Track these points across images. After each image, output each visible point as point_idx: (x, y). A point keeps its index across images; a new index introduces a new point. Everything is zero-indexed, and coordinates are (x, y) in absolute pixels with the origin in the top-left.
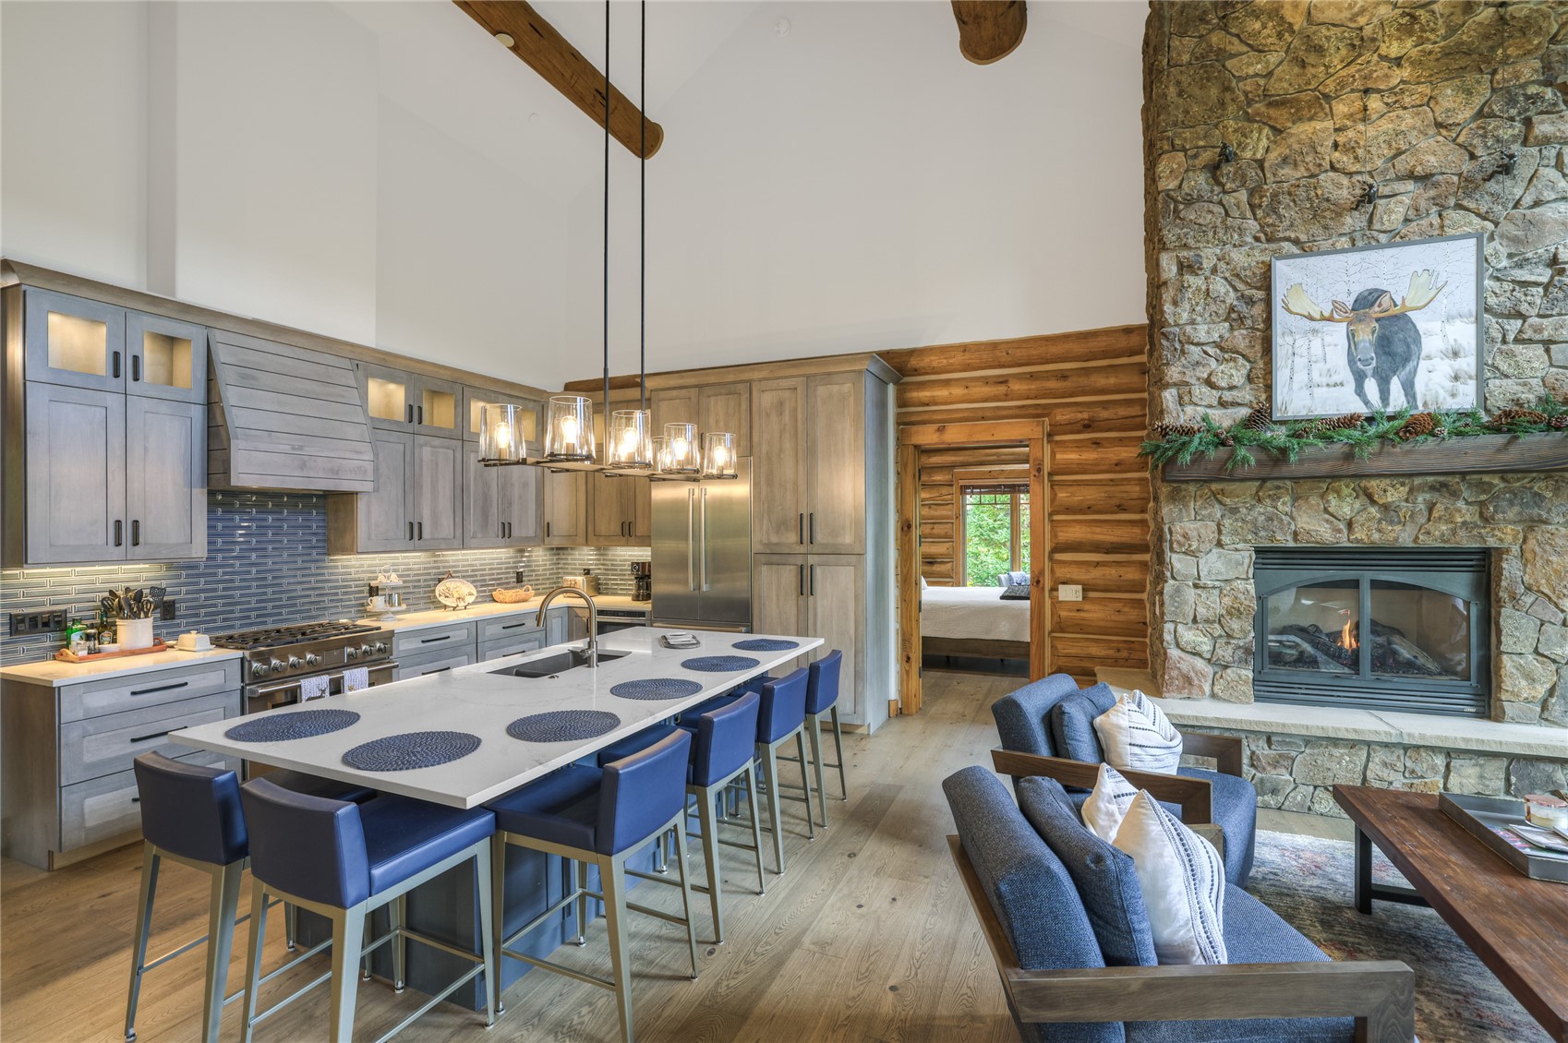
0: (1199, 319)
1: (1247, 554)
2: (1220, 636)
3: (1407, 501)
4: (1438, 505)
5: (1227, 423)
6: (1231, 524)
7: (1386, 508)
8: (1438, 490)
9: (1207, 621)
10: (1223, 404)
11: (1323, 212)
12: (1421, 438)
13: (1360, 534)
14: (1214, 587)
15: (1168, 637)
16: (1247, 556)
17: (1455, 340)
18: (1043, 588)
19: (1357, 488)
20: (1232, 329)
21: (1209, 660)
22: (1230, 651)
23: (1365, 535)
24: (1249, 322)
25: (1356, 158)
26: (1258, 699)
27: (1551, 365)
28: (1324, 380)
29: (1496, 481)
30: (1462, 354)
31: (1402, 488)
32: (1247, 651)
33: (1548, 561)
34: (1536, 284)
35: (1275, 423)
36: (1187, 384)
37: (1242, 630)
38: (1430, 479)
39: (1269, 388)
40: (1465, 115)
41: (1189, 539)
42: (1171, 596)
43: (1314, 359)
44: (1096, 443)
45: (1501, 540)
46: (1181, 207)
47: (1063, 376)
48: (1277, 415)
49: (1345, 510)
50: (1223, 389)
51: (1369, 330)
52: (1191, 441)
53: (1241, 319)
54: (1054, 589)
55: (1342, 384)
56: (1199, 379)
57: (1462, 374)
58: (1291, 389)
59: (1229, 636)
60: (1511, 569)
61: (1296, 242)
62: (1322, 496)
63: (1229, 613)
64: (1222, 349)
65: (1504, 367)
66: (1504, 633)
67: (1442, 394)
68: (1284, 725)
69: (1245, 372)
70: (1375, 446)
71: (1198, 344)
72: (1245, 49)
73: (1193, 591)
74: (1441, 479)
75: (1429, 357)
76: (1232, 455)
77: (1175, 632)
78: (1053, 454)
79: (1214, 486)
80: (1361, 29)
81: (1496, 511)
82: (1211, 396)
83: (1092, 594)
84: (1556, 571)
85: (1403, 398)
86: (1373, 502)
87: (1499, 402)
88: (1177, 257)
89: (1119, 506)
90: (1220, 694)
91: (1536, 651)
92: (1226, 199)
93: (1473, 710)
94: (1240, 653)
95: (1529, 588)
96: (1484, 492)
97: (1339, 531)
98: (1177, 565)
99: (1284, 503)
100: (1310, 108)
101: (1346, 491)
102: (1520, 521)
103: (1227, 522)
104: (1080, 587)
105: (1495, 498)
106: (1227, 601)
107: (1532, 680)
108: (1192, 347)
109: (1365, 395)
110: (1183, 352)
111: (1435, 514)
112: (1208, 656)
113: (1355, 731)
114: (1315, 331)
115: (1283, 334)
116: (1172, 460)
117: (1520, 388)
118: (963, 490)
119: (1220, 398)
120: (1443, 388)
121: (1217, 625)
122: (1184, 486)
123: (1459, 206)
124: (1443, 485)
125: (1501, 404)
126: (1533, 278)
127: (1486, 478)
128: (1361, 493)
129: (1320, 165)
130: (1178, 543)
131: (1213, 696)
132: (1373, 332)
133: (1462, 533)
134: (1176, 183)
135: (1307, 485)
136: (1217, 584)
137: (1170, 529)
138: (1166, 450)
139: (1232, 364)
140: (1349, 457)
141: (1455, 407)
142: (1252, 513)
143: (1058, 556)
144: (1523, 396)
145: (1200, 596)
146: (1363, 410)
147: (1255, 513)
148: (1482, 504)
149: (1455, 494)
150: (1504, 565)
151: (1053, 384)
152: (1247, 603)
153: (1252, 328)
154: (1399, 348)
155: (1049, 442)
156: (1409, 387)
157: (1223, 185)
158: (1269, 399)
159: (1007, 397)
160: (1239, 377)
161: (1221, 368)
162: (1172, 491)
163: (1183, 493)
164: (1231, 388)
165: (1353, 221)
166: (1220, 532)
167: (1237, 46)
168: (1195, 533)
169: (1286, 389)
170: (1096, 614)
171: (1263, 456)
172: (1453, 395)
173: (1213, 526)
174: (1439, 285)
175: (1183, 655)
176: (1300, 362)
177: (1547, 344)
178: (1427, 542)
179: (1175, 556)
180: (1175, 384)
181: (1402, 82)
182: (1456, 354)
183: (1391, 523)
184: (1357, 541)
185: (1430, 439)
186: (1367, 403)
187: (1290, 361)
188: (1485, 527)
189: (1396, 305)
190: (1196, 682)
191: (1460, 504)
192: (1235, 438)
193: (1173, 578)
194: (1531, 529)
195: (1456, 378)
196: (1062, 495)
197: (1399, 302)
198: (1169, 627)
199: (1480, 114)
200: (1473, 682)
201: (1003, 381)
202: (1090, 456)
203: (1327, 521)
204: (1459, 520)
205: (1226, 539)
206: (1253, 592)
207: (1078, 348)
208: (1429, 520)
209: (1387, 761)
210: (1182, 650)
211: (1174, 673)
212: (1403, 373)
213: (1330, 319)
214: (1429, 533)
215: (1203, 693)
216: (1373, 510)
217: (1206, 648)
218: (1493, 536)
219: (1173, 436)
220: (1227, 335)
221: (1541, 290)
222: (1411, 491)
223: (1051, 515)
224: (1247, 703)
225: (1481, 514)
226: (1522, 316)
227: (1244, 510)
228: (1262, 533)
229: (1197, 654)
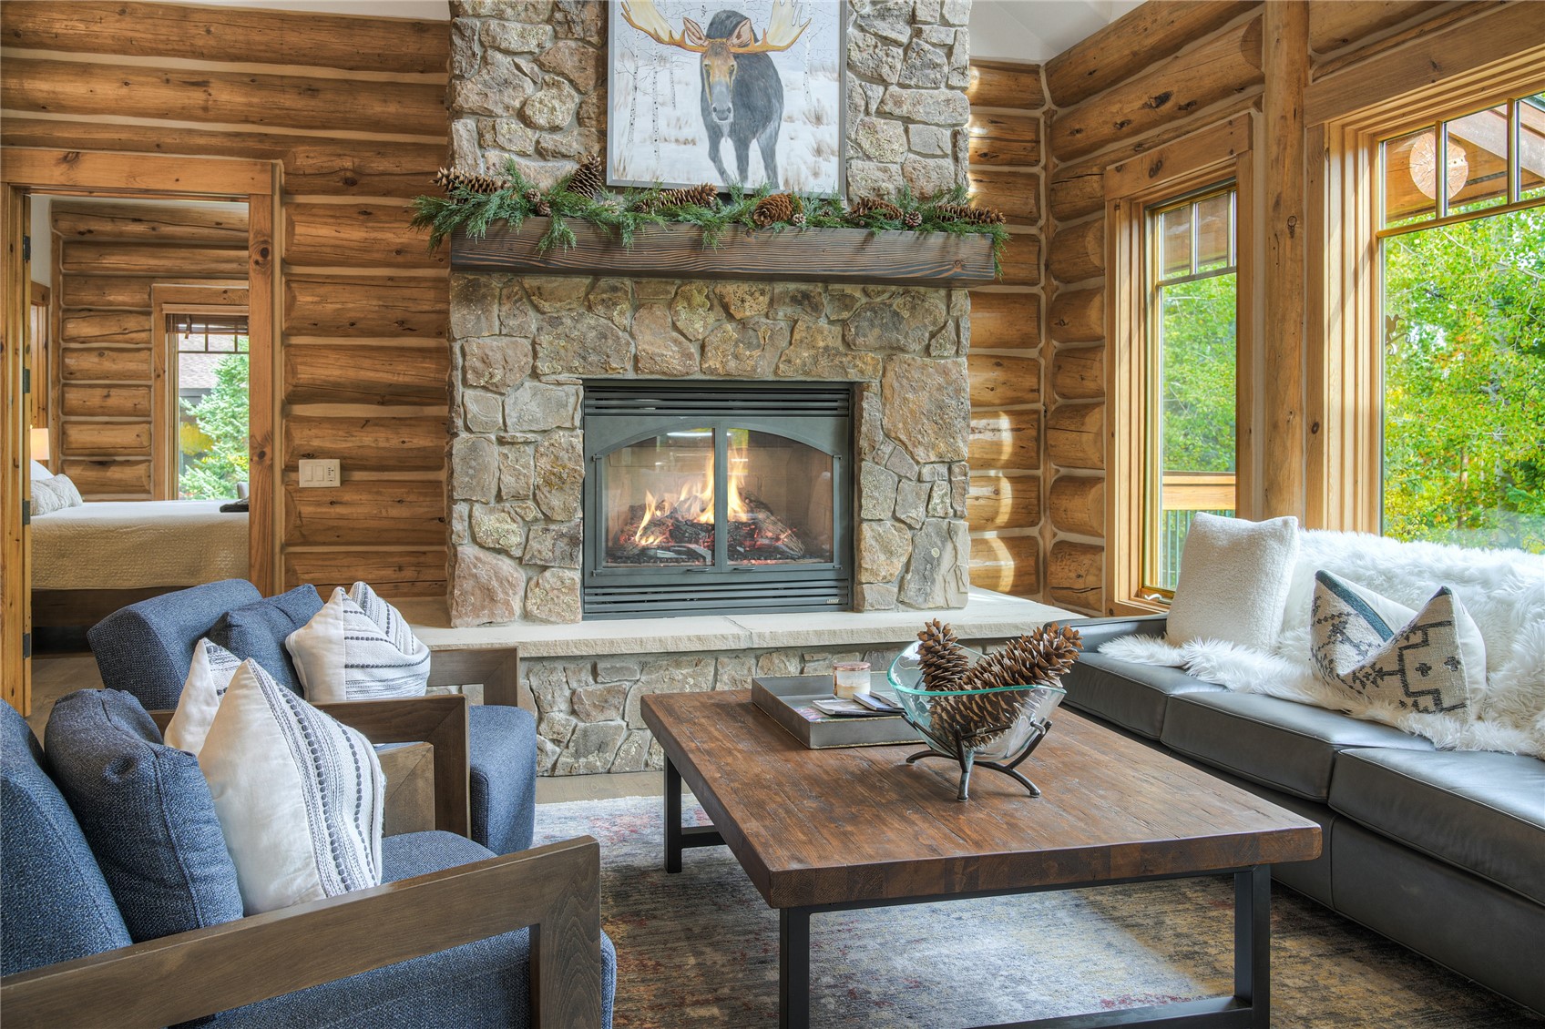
0: (509, 11)
1: (572, 389)
2: (536, 520)
3: (766, 316)
4: (800, 323)
5: (546, 183)
6: (551, 343)
7: (743, 324)
8: (800, 303)
9: (517, 497)
10: (541, 153)
12: (778, 225)
13: (713, 363)
14: (526, 443)
15: (458, 526)
16: (572, 395)
17: (818, 100)
18: (272, 466)
19: (712, 296)
20: (556, 37)
21: (520, 560)
22: (549, 543)
23: (720, 364)
24: (578, 30)
26: (588, 615)
27: (910, 150)
28: (673, 133)
29: (858, 294)
30: (825, 121)
31: (761, 298)
32: (573, 541)
33: (905, 399)
34: (897, 43)
35: (610, 189)
36: (490, 114)
37: (566, 509)
38: (792, 286)
39: (603, 135)
41: (489, 365)
42: (463, 459)
43: (660, 99)
44: (365, 213)
45: (862, 372)
47: (310, 89)
48: (612, 178)
49: (697, 326)
50: (541, 129)
51: (725, 68)
52: (486, 203)
53: (569, 23)
54: (291, 468)
55: (693, 142)
56: (507, 108)
57: (824, 148)
58: (630, 141)
59: (548, 519)
60: (871, 408)
62: (670, 305)
63: (548, 483)
64: (541, 66)
65: (866, 145)
66: (864, 494)
67: (805, 172)
68: (612, 642)
69: (572, 106)
70: (726, 233)
71: (507, 52)
73: (496, 449)
74: (803, 287)
75: (791, 119)
76: (549, 227)
77: (470, 517)
78: (291, 225)
79: (530, 282)
81: (857, 334)
82: (525, 138)
83: (358, 476)
84: (912, 412)
85: (763, 172)
86: (730, 317)
87: (861, 191)
89: (401, 323)
90: (536, 612)
91: (894, 516)
93: (835, 600)
94: (562, 544)
95: (887, 435)
96: (847, 308)
97: (690, 356)
98: (473, 408)
99: (622, 313)
101: (698, 299)
102: (881, 348)
103: (545, 339)
104: (336, 462)
105: (857, 315)
106: (544, 463)
107: (890, 553)
108: (499, 56)
109: (721, 162)
110: (484, 58)
111: (797, 336)
112: (518, 553)
113: (699, 638)
114: (662, 59)
115: (623, 56)
116: (459, 231)
117: (880, 174)
118: (172, 323)
119: (538, 142)
120: (805, 163)
121: (530, 503)
122: (483, 279)
124: (806, 296)
125: (863, 193)
126: (893, 35)
127: (848, 289)
128: (716, 302)
130: (475, 371)
131: (527, 616)
132: (731, 73)
133: (823, 362)
135: (652, 285)
136: (531, 437)
137: (462, 349)
138: (453, 213)
139: (554, 91)
140: (697, 245)
141: (817, 190)
142: (579, 326)
143: (300, 410)
144: (884, 185)
145: (506, 456)
146: (718, 183)
147: (582, 327)
148: (842, 324)
149: (816, 308)
150: (865, 405)
151: (290, 101)
152: (571, 465)
153: (582, 40)
154: (760, 102)
155: (283, 203)
156: (769, 156)
158: (603, 151)
159: (205, 113)
160: (564, 116)
161: (540, 94)
162: (466, 286)
163: (483, 290)
164: (555, 129)
166: (535, 355)
168: (499, 356)
169: (624, 140)
170: (361, 508)
171: (589, 235)
172: (816, 175)
173: (527, 343)
174: (803, 21)
175: (483, 554)
176: (644, 101)
177: (907, 121)
178: (790, 374)
179: (469, 393)
180: (473, 113)
182: (818, 120)
183: (749, 346)
184: (712, 371)
185: (788, 228)
186: (722, 172)
187: (631, 98)
188: (846, 355)
189: (756, 40)
190: (501, 596)
191: (823, 322)
192: (553, 204)
193: (468, 429)
194: (890, 357)
195: (819, 152)
196: (305, 299)
197: (760, 37)
198: (461, 509)
200: (836, 564)
201: (199, 82)
202: (354, 234)
203: (675, 341)
204: (821, 344)
205: (543, 367)
206: (579, 448)
207: (336, 43)
208: (791, 344)
209: (737, 677)
210: (482, 547)
211: (468, 585)
212: (763, 136)
213: (680, 45)
214: (789, 362)
215: (512, 613)
216: (729, 327)
217: (514, 540)
218: (855, 366)
219: (462, 192)
220: (548, 45)
221: (900, 51)
222: (771, 302)
223: (286, 335)
224: (573, 621)
225: (843, 336)
226: (884, 82)
227: (568, 322)
228: (593, 358)
229: (502, 551)
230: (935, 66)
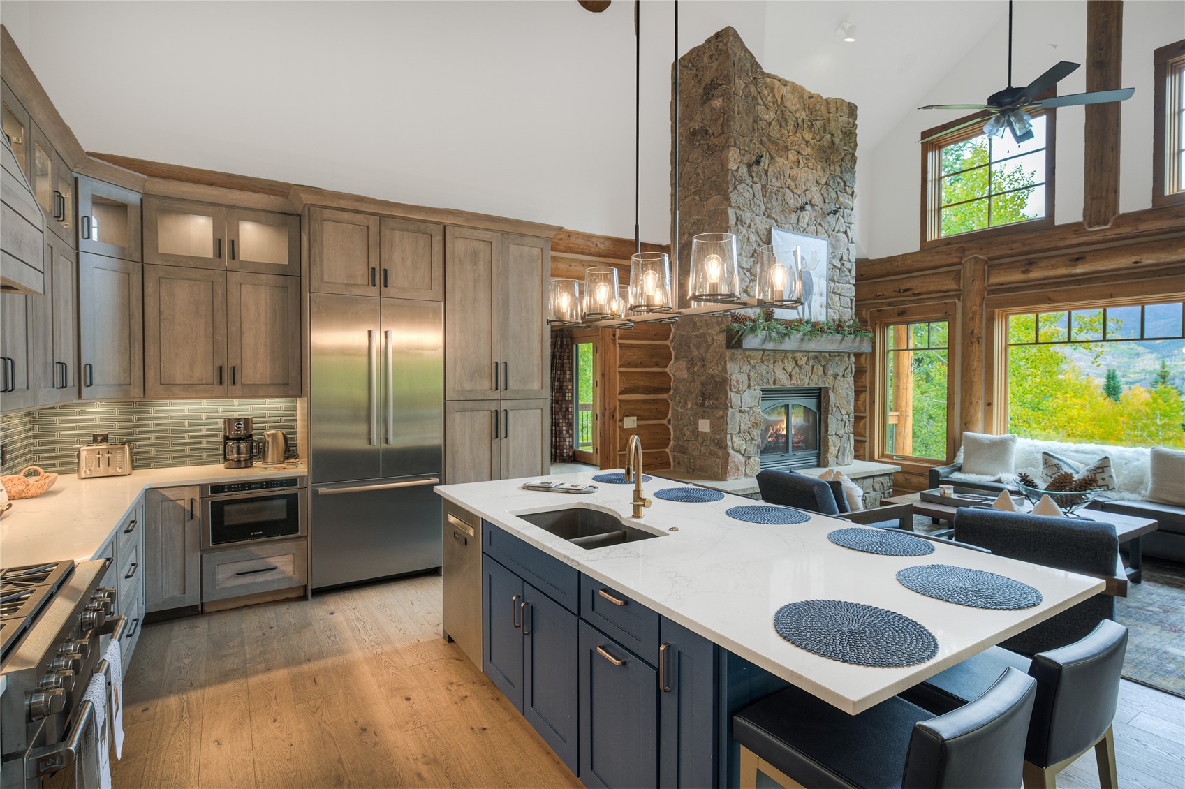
0: (743, 253)
2: (749, 440)
3: (806, 364)
4: (814, 367)
7: (800, 367)
8: (815, 360)
9: (744, 432)
11: (785, 210)
12: (820, 334)
13: (794, 381)
14: (747, 412)
15: (729, 443)
16: (758, 393)
17: (821, 288)
20: (755, 262)
21: (743, 455)
22: (752, 448)
25: (796, 185)
27: (841, 305)
29: (828, 356)
30: (823, 296)
31: (805, 358)
32: (758, 447)
33: (839, 392)
34: (837, 267)
37: (758, 435)
38: (813, 353)
40: (823, 181)
41: (738, 384)
42: (730, 418)
45: (829, 384)
46: (737, 183)
49: (789, 368)
50: (752, 296)
53: (757, 258)
56: (742, 289)
57: (823, 305)
59: (752, 439)
60: (832, 398)
61: (776, 221)
62: (783, 361)
63: (753, 426)
64: (751, 274)
65: (831, 304)
66: (829, 426)
71: (742, 268)
72: (762, 104)
73: (739, 415)
74: (816, 354)
75: (815, 295)
77: (732, 440)
79: (747, 353)
80: (797, 119)
81: (828, 370)
84: (841, 397)
85: (808, 314)
86: (797, 364)
88: (736, 213)
90: (749, 473)
91: (836, 434)
92: (754, 185)
93: (816, 463)
94: (756, 448)
95: (835, 405)
96: (826, 361)
97: (788, 379)
98: (733, 400)
99: (771, 365)
100: (782, 150)
101: (790, 358)
102: (833, 375)
103: (752, 374)
104: (636, 418)
105: (828, 364)
107: (835, 446)
108: (740, 270)
111: (814, 372)
112: (743, 452)
117: (834, 314)
120: (819, 310)
121: (748, 434)
122: (735, 352)
123: (820, 224)
124: (817, 357)
126: (837, 265)
128: (794, 360)
129: (785, 184)
130: (734, 386)
131: (746, 476)
133: (820, 380)
134: (736, 167)
135: (779, 354)
136: (748, 410)
137: (730, 378)
139: (754, 283)
141: (821, 320)
142: (761, 369)
144: (840, 318)
145: (742, 417)
148: (824, 367)
150: (830, 395)
154: (808, 292)
156: (810, 308)
157: (753, 178)
161: (750, 284)
163: (734, 355)
165: (794, 217)
166: (749, 380)
167: (760, 101)
168: (740, 381)
172: (820, 314)
173: (746, 375)
174: (818, 260)
175: (735, 453)
177: (840, 295)
178: (812, 385)
179: (733, 394)
181: (808, 155)
182: (821, 295)
183: (803, 375)
184: (794, 384)
188: (825, 378)
190: (741, 468)
191: (820, 367)
193: (732, 408)
194: (836, 378)
195: (821, 307)
197: (807, 266)
198: (729, 437)
199: (826, 184)
203: (784, 374)
204: (819, 374)
205: (751, 384)
206: (761, 413)
208: (812, 374)
210: (734, 450)
211: (732, 465)
212: (808, 300)
214: (812, 381)
215: (743, 474)
216: (797, 368)
217: (743, 447)
218: (827, 382)
220: (753, 266)
221: (838, 271)
222: (808, 360)
225: (825, 371)
226: (834, 281)
227: (758, 367)
228: (765, 380)
229: (739, 452)
230: (847, 276)
